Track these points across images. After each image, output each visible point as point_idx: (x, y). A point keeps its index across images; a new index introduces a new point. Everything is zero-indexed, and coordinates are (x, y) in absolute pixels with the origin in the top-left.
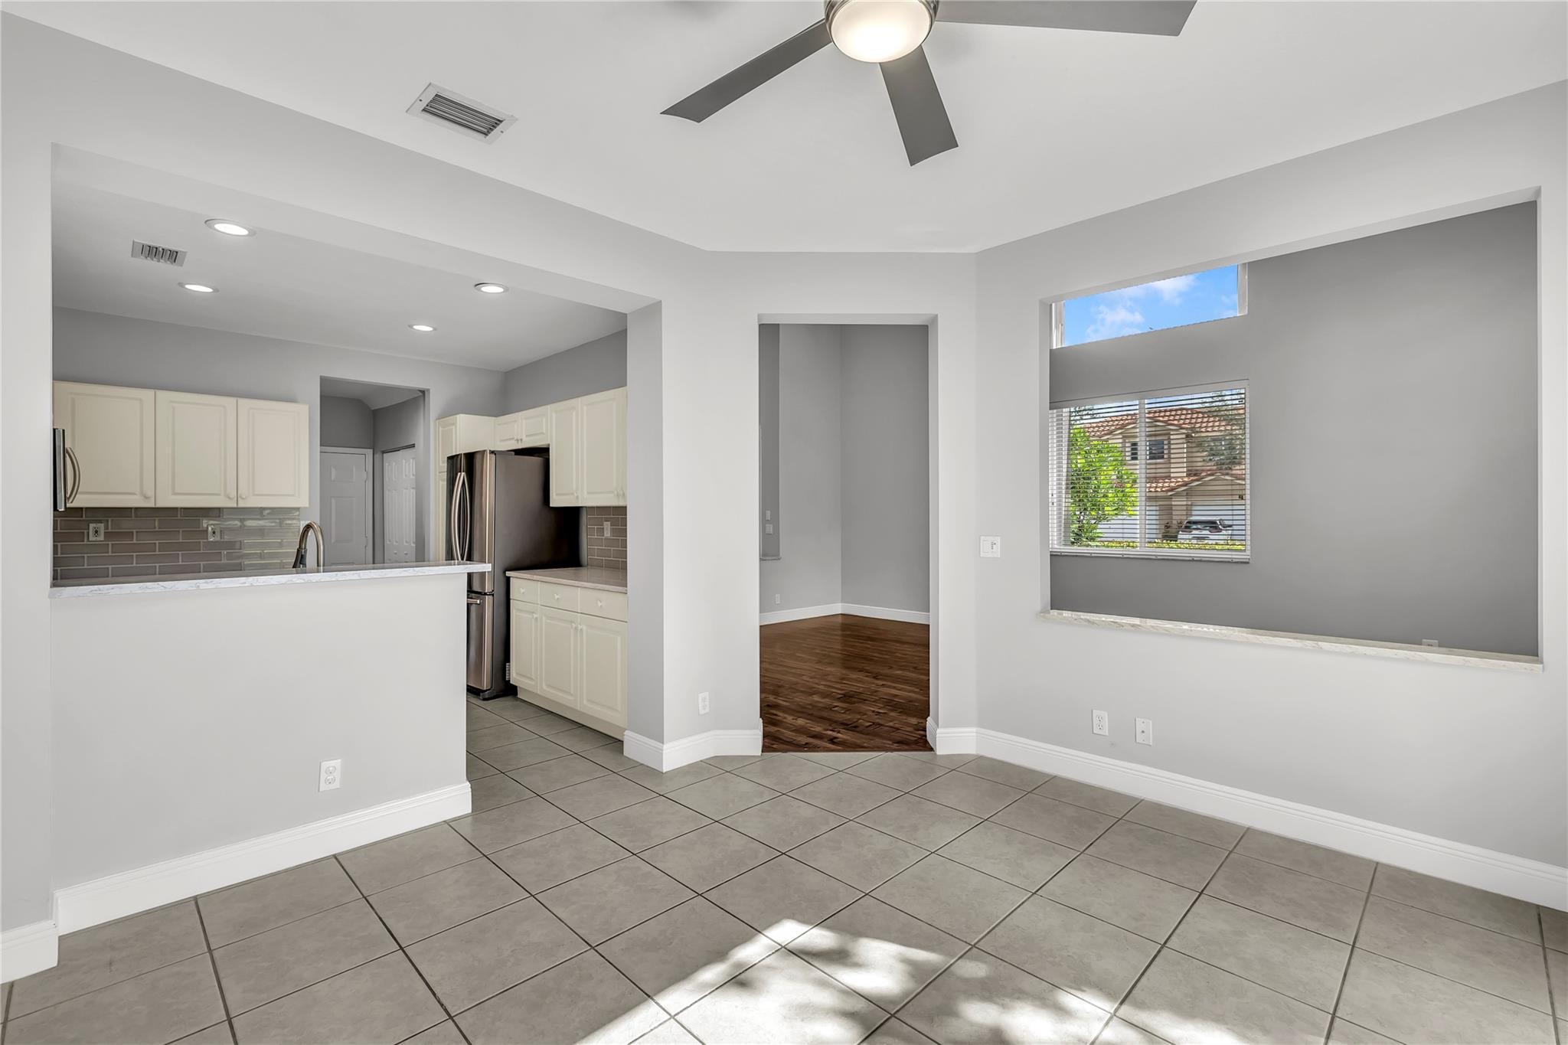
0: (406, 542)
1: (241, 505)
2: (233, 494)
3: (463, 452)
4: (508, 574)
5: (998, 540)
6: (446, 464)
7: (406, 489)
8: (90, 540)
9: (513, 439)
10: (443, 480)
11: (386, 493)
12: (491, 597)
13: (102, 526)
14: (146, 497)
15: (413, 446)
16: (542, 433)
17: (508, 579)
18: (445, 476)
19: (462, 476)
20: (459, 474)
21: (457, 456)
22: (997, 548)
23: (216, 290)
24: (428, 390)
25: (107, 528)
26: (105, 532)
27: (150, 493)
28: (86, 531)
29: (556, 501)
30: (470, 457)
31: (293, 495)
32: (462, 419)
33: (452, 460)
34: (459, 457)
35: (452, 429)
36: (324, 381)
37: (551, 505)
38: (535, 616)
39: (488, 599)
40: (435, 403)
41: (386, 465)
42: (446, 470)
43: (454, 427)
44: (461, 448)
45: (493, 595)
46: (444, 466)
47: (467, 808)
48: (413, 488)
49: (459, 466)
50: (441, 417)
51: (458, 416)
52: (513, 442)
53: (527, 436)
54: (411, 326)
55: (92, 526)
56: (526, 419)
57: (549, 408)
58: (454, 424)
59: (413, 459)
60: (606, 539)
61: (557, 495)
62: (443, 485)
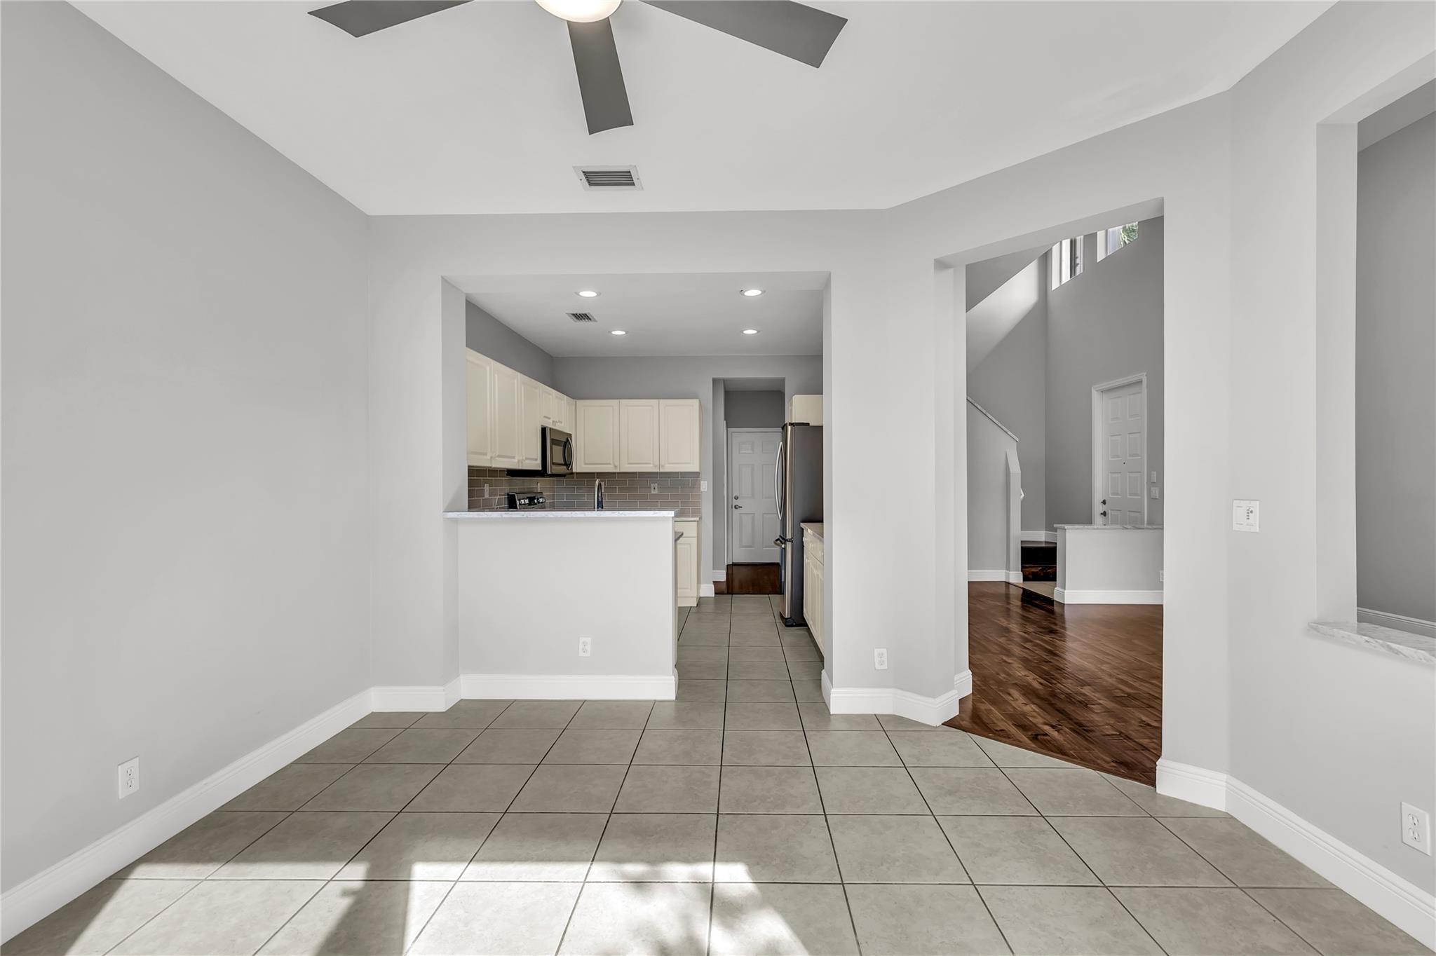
2: (657, 463)
4: (802, 525)
5: (1256, 506)
14: (616, 467)
22: (1255, 518)
23: (627, 333)
27: (617, 464)
31: (689, 463)
39: (789, 545)
45: (792, 542)
47: (671, 695)
54: (742, 332)
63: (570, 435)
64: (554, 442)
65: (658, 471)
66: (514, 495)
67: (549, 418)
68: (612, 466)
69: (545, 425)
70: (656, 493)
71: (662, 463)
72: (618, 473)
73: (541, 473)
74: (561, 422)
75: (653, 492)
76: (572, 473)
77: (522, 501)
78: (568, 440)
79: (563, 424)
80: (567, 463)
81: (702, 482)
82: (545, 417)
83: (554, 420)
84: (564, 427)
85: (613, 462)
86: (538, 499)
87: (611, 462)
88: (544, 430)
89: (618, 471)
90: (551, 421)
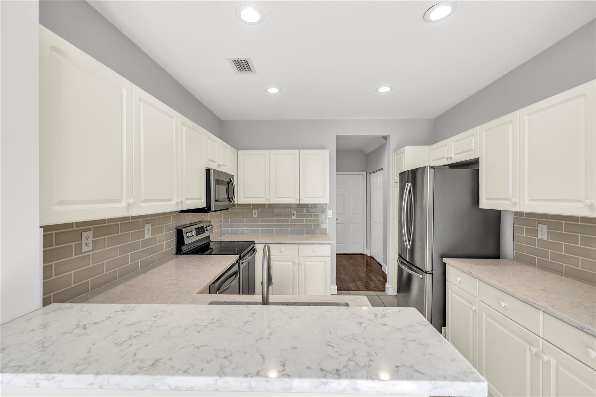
0: (380, 217)
1: (301, 203)
3: (409, 169)
4: (445, 260)
6: (399, 178)
7: (379, 191)
8: (253, 217)
9: (444, 157)
10: (396, 187)
11: (372, 192)
12: (431, 275)
13: (257, 211)
14: (267, 200)
15: (382, 169)
16: (471, 150)
17: (445, 264)
18: (398, 184)
19: (409, 185)
20: (407, 184)
21: (405, 172)
24: (389, 136)
25: (258, 212)
26: (258, 214)
27: (268, 197)
28: (252, 213)
29: (485, 203)
30: (414, 172)
31: (322, 198)
32: (409, 149)
33: (401, 174)
34: (407, 173)
35: (402, 156)
36: (338, 137)
37: (480, 208)
38: (474, 308)
40: (392, 143)
41: (371, 179)
42: (398, 181)
43: (403, 155)
44: (408, 166)
46: (397, 179)
48: (382, 190)
49: (406, 179)
50: (396, 150)
51: (406, 147)
52: (444, 160)
53: (455, 154)
55: (254, 211)
56: (454, 142)
57: (477, 129)
58: (403, 153)
59: (382, 175)
60: (539, 240)
61: (487, 199)
62: (397, 190)
63: (233, 176)
64: (218, 182)
65: (299, 203)
66: (182, 229)
67: (215, 162)
68: (264, 199)
69: (210, 167)
70: (295, 218)
71: (302, 197)
72: (268, 204)
73: (206, 210)
74: (226, 166)
75: (292, 218)
76: (234, 205)
77: (189, 234)
78: (231, 180)
79: (227, 168)
80: (230, 199)
81: (328, 211)
82: (210, 160)
83: (220, 163)
84: (228, 169)
85: (265, 197)
86: (206, 227)
87: (264, 197)
88: (208, 171)
89: (269, 203)
90: (217, 165)
